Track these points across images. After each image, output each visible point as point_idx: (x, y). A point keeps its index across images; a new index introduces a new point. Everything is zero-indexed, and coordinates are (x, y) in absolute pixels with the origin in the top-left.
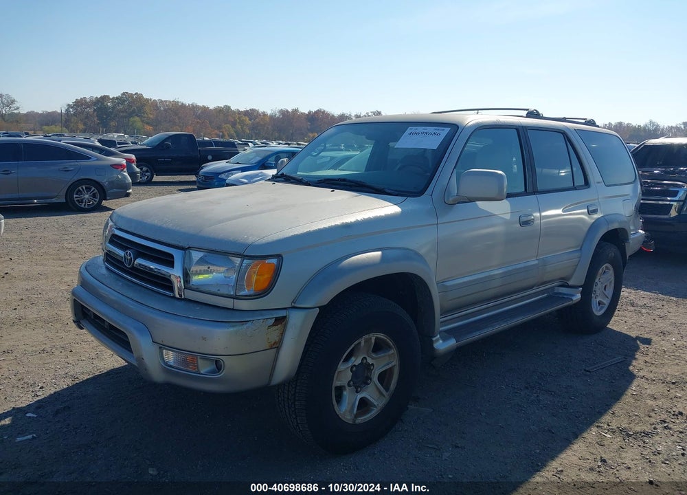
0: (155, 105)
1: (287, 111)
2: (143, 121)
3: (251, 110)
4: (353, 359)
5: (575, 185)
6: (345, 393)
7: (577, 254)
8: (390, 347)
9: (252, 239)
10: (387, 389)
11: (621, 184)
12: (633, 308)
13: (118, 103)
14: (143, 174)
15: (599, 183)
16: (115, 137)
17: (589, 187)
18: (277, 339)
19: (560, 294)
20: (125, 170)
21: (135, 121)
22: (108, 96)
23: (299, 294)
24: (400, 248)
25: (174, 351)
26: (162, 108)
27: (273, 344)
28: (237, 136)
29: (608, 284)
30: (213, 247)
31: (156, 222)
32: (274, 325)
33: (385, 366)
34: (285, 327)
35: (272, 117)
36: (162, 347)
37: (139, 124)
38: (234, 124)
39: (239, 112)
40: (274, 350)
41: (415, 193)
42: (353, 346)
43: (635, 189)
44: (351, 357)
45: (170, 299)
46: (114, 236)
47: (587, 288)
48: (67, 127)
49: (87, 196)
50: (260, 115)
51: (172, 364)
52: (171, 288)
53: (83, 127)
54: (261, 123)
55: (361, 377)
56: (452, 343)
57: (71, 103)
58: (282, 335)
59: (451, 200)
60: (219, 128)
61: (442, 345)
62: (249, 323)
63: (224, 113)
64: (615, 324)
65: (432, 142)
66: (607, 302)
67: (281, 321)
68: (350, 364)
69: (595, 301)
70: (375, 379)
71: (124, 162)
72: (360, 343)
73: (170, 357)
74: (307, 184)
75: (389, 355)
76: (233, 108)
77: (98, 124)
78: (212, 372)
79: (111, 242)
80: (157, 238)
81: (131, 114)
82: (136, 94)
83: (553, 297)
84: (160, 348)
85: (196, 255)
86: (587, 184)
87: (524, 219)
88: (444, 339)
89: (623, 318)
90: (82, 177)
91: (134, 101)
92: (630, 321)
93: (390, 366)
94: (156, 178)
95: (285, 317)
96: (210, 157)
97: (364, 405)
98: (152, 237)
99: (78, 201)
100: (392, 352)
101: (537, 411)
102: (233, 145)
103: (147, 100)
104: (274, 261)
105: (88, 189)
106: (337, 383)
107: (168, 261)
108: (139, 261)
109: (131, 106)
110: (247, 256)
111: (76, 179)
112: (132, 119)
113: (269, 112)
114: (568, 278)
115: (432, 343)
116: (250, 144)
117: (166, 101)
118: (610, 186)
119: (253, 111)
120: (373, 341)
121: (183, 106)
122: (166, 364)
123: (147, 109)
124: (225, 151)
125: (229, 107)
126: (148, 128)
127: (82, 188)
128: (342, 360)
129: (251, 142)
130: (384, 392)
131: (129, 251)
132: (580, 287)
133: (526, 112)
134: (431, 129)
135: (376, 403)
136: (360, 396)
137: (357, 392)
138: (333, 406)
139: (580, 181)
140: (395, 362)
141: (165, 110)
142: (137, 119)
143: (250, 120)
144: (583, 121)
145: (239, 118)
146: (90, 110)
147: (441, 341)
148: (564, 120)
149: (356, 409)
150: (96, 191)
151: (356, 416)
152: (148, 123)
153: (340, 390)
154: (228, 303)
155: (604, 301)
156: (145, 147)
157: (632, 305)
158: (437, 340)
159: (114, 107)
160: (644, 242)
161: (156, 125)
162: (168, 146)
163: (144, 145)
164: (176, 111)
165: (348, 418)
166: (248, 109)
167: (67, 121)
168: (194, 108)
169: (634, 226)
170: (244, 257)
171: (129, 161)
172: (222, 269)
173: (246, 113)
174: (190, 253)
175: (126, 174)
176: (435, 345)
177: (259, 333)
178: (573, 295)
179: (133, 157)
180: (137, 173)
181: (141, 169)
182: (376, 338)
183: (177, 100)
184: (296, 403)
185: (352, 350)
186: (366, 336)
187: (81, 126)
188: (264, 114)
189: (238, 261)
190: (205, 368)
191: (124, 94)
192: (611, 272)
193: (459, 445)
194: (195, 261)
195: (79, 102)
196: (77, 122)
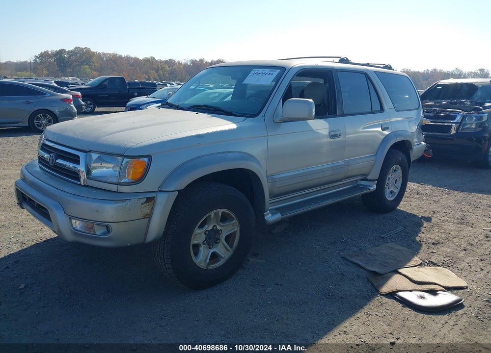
0: (99, 56)
1: (196, 61)
2: (91, 68)
3: (170, 60)
4: (206, 226)
5: (373, 110)
6: (201, 249)
7: (373, 158)
8: (233, 219)
9: (130, 145)
10: (231, 246)
11: (408, 110)
12: (417, 196)
13: (72, 55)
14: (87, 106)
15: (391, 109)
16: (70, 79)
17: (383, 112)
18: (149, 212)
19: (362, 185)
20: (72, 103)
21: (85, 69)
22: (64, 50)
23: (164, 182)
24: (239, 152)
25: (79, 220)
26: (105, 59)
27: (146, 215)
28: (160, 79)
29: (398, 178)
30: (104, 151)
31: (71, 135)
32: (146, 202)
33: (229, 231)
34: (154, 204)
35: (185, 65)
36: (71, 218)
37: (88, 71)
38: (157, 71)
39: (161, 62)
40: (148, 219)
41: (253, 115)
42: (205, 217)
43: (419, 114)
44: (205, 224)
45: (77, 186)
46: (44, 145)
47: (381, 181)
48: (35, 73)
49: (44, 122)
50: (176, 63)
51: (79, 229)
52: (78, 179)
53: (47, 73)
54: (177, 69)
55: (212, 238)
56: (278, 216)
57: (37, 55)
58: (152, 209)
59: (278, 120)
60: (147, 73)
61: (270, 217)
62: (127, 201)
63: (150, 63)
64: (403, 206)
65: (267, 80)
66: (396, 191)
67: (150, 200)
68: (204, 229)
69: (387, 192)
70: (223, 240)
71: (71, 97)
72: (210, 216)
73: (77, 224)
74: (182, 109)
75: (233, 224)
76: (157, 59)
77: (58, 70)
78: (105, 234)
79: (42, 149)
80: (70, 145)
81: (83, 63)
82: (86, 48)
83: (357, 188)
84: (70, 218)
85: (95, 156)
86: (382, 109)
87: (333, 133)
88: (273, 214)
89: (410, 203)
90: (41, 108)
91: (84, 53)
92: (414, 204)
93: (233, 231)
94: (97, 109)
95: (154, 197)
96: (136, 94)
97: (215, 257)
98: (67, 145)
99: (38, 125)
100: (234, 221)
101: (336, 262)
102: (154, 85)
103: (94, 53)
104: (146, 160)
105: (45, 116)
106: (194, 241)
107: (76, 160)
108: (59, 161)
109: (82, 57)
110: (126, 156)
111: (36, 109)
112: (82, 67)
113: (183, 62)
114: (367, 175)
115: (264, 216)
116: (168, 84)
117: (107, 54)
118: (400, 111)
119: (171, 60)
120: (220, 214)
121: (120, 57)
122: (74, 229)
123: (94, 59)
124: (147, 89)
125: (154, 58)
126: (95, 73)
127: (40, 116)
128: (197, 226)
129: (169, 83)
130: (229, 248)
131: (52, 154)
132: (376, 180)
133: (339, 59)
134: (267, 71)
135: (223, 256)
136: (211, 251)
137: (210, 248)
138: (191, 257)
139: (377, 107)
140: (237, 229)
141: (107, 60)
142: (87, 67)
143: (169, 67)
144: (382, 66)
145: (161, 66)
146: (52, 60)
147: (270, 215)
148: (368, 65)
149: (208, 260)
150: (51, 118)
151: (209, 264)
152: (95, 70)
153: (196, 247)
154: (114, 188)
155: (395, 191)
156: (89, 87)
157: (418, 194)
158: (268, 214)
159: (69, 58)
160: (425, 150)
161: (100, 71)
162: (105, 86)
163: (88, 85)
164: (115, 61)
165: (203, 265)
166: (167, 59)
167: (35, 68)
168: (128, 59)
169: (418, 139)
170: (125, 156)
171: (75, 97)
172: (112, 166)
173: (166, 62)
174: (90, 155)
175: (73, 106)
176: (266, 218)
177: (135, 207)
178: (371, 186)
179: (79, 94)
180: (83, 105)
181: (86, 103)
182: (222, 213)
183: (115, 53)
184: (165, 255)
185: (206, 220)
186: (215, 211)
187: (45, 72)
188: (179, 63)
189: (120, 159)
190: (99, 231)
191: (76, 48)
192: (400, 171)
193: (279, 283)
194: (94, 160)
195: (43, 54)
196: (42, 69)
